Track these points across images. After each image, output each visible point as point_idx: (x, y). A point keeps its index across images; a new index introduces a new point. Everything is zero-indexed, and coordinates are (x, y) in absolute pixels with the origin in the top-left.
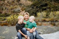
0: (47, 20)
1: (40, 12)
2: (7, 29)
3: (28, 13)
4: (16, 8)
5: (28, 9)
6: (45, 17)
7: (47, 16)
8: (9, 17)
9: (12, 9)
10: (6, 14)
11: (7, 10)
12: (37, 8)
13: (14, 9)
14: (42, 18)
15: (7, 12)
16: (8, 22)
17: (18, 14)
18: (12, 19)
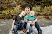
0: (41, 14)
1: (35, 6)
2: (4, 22)
4: (11, 2)
5: (23, 4)
6: (39, 12)
7: (41, 10)
8: (5, 11)
9: (8, 4)
10: (2, 8)
11: (2, 4)
12: (32, 2)
13: (9, 3)
14: (36, 12)
15: (2, 6)
16: (4, 16)
17: (14, 8)
18: (8, 12)
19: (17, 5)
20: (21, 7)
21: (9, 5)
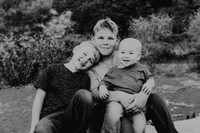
0: (177, 51)
1: (146, 15)
3: (110, 21)
5: (87, 4)
6: (167, 40)
9: (9, 7)
13: (17, 3)
14: (153, 45)
17: (41, 29)
18: (9, 51)
19: (54, 12)
20: (73, 18)
21: (14, 11)
